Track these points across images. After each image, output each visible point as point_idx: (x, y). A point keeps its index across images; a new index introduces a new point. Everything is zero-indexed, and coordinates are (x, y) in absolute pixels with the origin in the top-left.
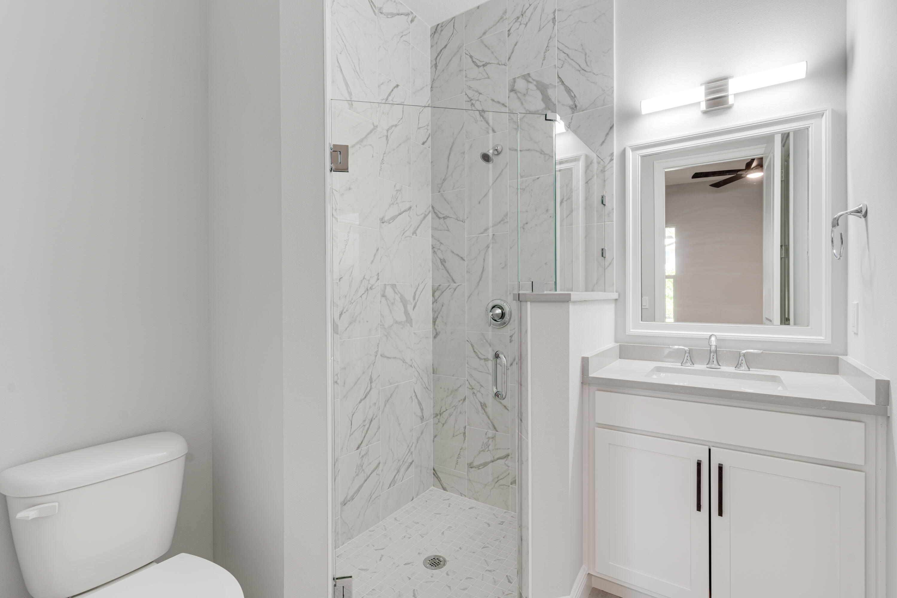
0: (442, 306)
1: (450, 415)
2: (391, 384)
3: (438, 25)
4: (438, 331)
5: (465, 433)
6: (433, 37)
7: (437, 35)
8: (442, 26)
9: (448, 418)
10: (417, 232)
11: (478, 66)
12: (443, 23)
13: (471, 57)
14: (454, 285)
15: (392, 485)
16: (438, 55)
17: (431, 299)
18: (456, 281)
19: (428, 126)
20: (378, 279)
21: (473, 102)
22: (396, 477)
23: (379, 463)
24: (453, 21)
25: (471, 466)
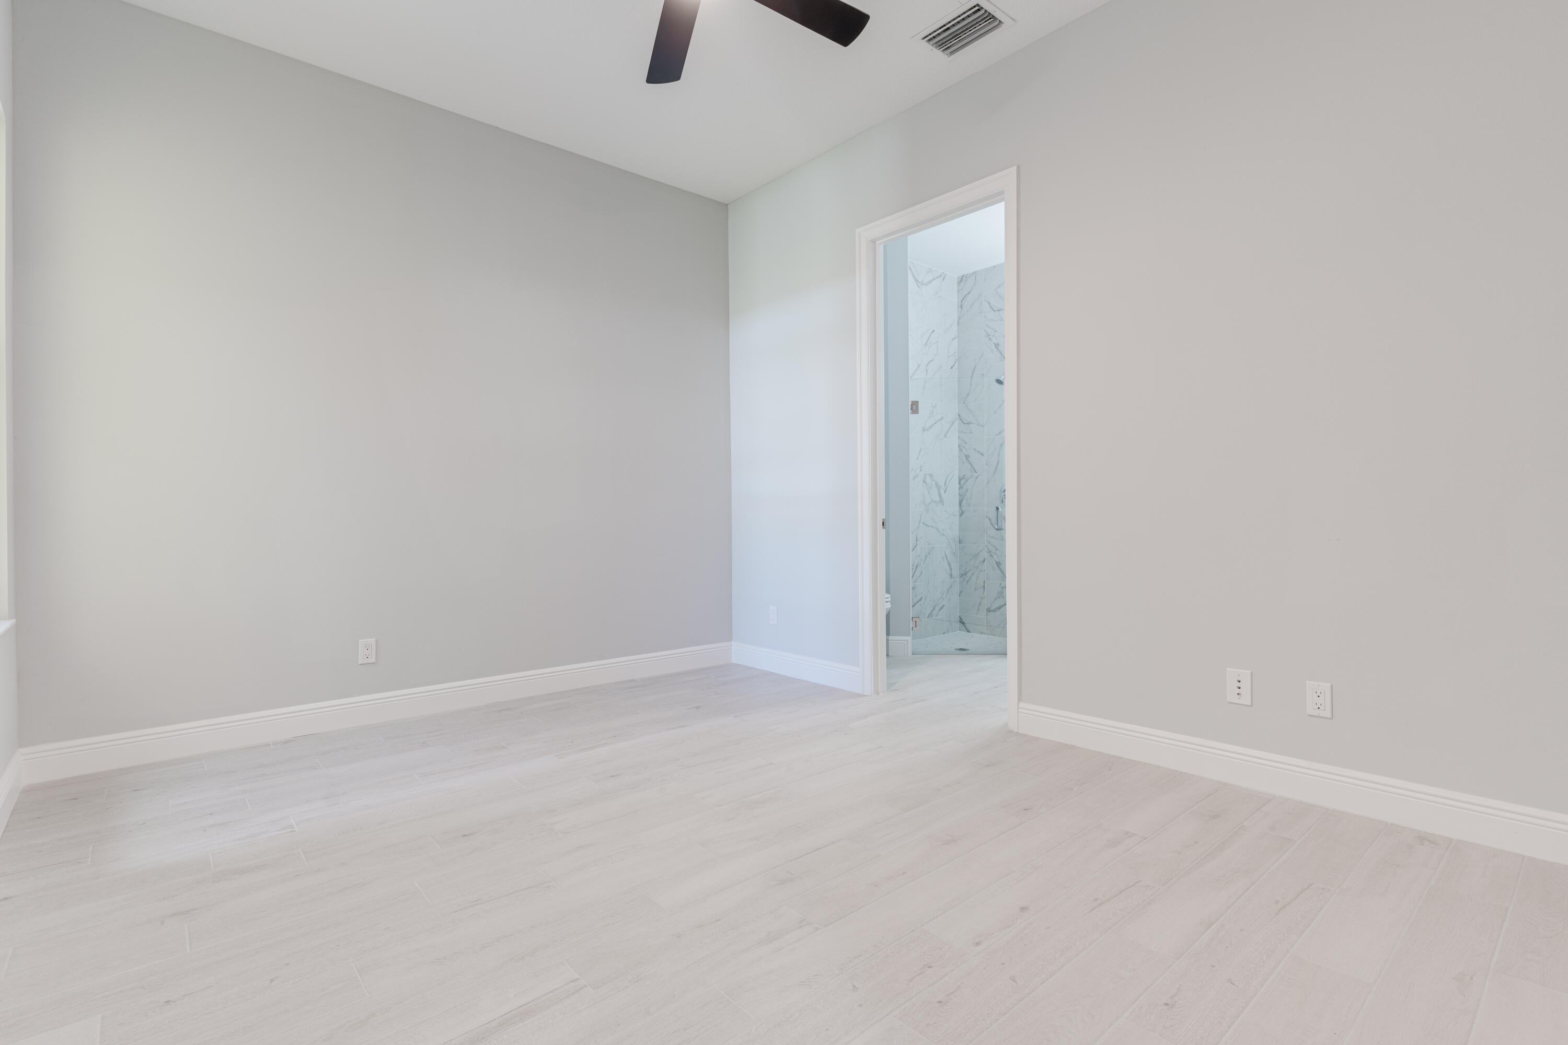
0: (967, 491)
1: (973, 574)
2: (929, 544)
3: (963, 276)
4: (963, 510)
5: (984, 586)
6: (959, 284)
7: (962, 283)
8: (966, 277)
9: (971, 577)
10: (947, 435)
11: (994, 311)
12: (967, 275)
13: (989, 303)
14: (976, 475)
15: (930, 616)
16: (963, 298)
17: (958, 486)
18: (977, 471)
19: (955, 353)
20: (921, 470)
21: (991, 337)
22: (933, 612)
23: (922, 598)
24: (975, 275)
25: (989, 610)
